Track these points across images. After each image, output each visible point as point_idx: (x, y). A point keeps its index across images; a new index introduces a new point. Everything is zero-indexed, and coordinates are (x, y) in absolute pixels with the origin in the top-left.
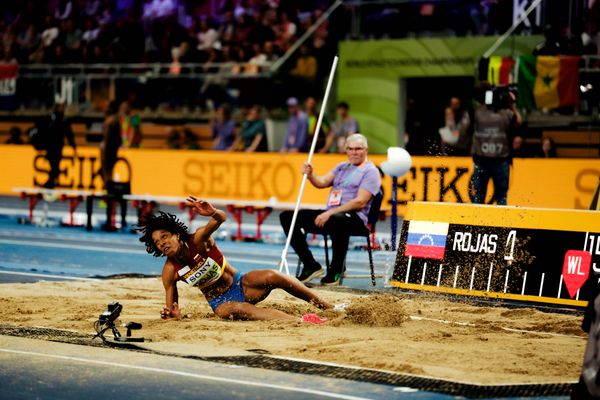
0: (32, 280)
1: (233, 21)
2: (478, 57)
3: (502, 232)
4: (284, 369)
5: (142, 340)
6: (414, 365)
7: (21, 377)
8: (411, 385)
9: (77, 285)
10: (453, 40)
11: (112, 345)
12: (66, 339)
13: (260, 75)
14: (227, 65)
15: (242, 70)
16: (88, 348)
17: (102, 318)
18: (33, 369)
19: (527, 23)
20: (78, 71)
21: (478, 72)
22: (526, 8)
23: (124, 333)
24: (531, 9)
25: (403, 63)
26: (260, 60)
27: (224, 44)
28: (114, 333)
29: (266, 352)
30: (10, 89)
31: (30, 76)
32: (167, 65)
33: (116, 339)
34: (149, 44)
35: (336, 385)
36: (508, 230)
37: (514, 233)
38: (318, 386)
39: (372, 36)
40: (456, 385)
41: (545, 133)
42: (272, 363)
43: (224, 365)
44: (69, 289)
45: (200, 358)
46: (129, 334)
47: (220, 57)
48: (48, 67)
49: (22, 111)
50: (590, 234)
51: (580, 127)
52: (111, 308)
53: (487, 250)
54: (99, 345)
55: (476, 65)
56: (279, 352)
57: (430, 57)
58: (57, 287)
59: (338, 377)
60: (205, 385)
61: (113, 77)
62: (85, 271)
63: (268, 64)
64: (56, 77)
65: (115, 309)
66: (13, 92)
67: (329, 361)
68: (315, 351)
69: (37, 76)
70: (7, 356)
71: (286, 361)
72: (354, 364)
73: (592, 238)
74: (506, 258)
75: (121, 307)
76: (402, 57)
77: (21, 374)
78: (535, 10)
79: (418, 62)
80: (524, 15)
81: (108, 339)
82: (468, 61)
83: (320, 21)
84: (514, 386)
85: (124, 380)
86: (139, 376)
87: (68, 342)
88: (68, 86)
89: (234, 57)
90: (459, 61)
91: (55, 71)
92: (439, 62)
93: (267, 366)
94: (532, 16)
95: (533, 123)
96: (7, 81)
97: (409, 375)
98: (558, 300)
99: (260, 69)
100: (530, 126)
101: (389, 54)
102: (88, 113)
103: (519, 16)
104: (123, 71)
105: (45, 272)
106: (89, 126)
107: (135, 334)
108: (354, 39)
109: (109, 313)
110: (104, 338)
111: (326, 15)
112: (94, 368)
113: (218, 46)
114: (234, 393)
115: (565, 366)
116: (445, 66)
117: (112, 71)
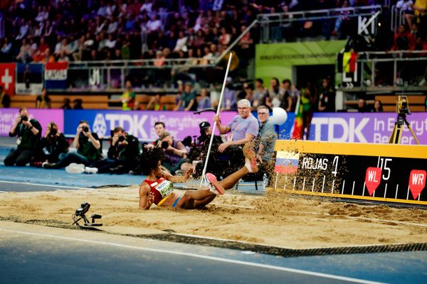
0: (53, 189)
1: (194, 34)
2: (337, 53)
3: (330, 157)
4: (180, 241)
5: (101, 225)
6: (258, 238)
7: (20, 248)
8: (253, 250)
9: (78, 192)
10: (323, 42)
11: (82, 228)
12: (57, 225)
13: (208, 65)
14: (190, 59)
15: (199, 62)
16: (68, 230)
17: (78, 212)
18: (30, 243)
19: (367, 32)
20: (103, 65)
21: (337, 62)
22: (366, 23)
23: (90, 220)
24: (369, 23)
25: (294, 57)
26: (209, 56)
27: (188, 48)
28: (85, 221)
29: (173, 231)
30: (64, 76)
31: (75, 68)
32: (153, 60)
33: (85, 225)
34: (144, 48)
35: (208, 250)
36: (334, 156)
37: (337, 157)
38: (197, 252)
39: (275, 41)
40: (279, 249)
41: (377, 98)
42: (174, 237)
43: (146, 239)
44: (73, 194)
45: (133, 236)
46: (93, 221)
47: (186, 55)
48: (85, 62)
49: (70, 89)
50: (381, 157)
51: (397, 94)
52: (83, 206)
53: (322, 168)
55: (336, 58)
56: (181, 231)
57: (310, 53)
58: (67, 194)
59: (211, 245)
60: (128, 252)
61: (123, 68)
62: (87, 184)
63: (214, 58)
64: (90, 68)
65: (86, 207)
66: (65, 78)
67: (210, 236)
68: (203, 230)
69: (79, 68)
70: (17, 236)
71: (184, 237)
72: (224, 238)
73: (382, 159)
74: (333, 173)
75: (89, 206)
76: (293, 53)
77: (21, 246)
78: (370, 25)
79: (303, 56)
80: (365, 27)
81: (80, 225)
82: (332, 55)
83: (244, 33)
84: (314, 250)
85: (81, 250)
86: (91, 247)
87: (57, 227)
88: (96, 73)
89: (195, 55)
90: (327, 55)
91: (90, 65)
92: (315, 56)
93: (171, 240)
94: (369, 28)
95: (370, 91)
96: (62, 71)
97: (255, 244)
98: (363, 197)
99: (209, 62)
100: (367, 93)
101: (286, 52)
102: (109, 90)
103: (362, 28)
104: (130, 64)
105: (63, 184)
106: (109, 97)
107: (97, 221)
108: (264, 43)
109: (82, 209)
110: (78, 224)
111: (248, 29)
112: (67, 242)
113: (185, 49)
114: (144, 256)
115: (349, 237)
116: (319, 58)
117: (122, 64)
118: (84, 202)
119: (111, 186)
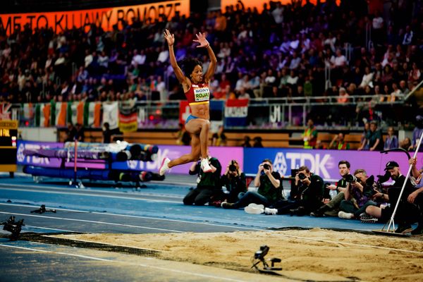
1: (381, 69)
5: (281, 269)
9: (257, 233)
11: (261, 272)
12: (235, 268)
13: (397, 102)
14: (376, 96)
15: (386, 99)
16: (247, 274)
17: (256, 255)
20: (284, 102)
23: (270, 264)
26: (397, 93)
28: (264, 264)
29: (358, 278)
30: (244, 113)
31: (256, 105)
32: (336, 97)
33: (264, 269)
34: (328, 84)
44: (253, 236)
46: (273, 265)
47: (372, 92)
48: (266, 99)
49: (251, 127)
52: (262, 248)
54: (253, 272)
56: (367, 279)
58: (245, 235)
61: (305, 105)
62: (266, 225)
64: (271, 105)
66: (246, 115)
68: (390, 279)
69: (260, 105)
75: (268, 248)
81: (259, 268)
87: (236, 270)
88: (277, 110)
89: (381, 92)
91: (271, 102)
96: (242, 108)
99: (397, 98)
102: (289, 127)
104: (312, 101)
105: (242, 225)
106: (290, 135)
107: (277, 265)
109: (261, 252)
110: (256, 268)
113: (371, 85)
117: (304, 101)
118: (263, 245)
119: (291, 228)
